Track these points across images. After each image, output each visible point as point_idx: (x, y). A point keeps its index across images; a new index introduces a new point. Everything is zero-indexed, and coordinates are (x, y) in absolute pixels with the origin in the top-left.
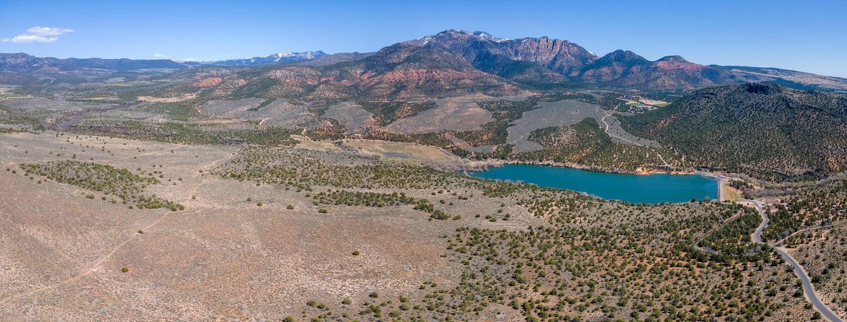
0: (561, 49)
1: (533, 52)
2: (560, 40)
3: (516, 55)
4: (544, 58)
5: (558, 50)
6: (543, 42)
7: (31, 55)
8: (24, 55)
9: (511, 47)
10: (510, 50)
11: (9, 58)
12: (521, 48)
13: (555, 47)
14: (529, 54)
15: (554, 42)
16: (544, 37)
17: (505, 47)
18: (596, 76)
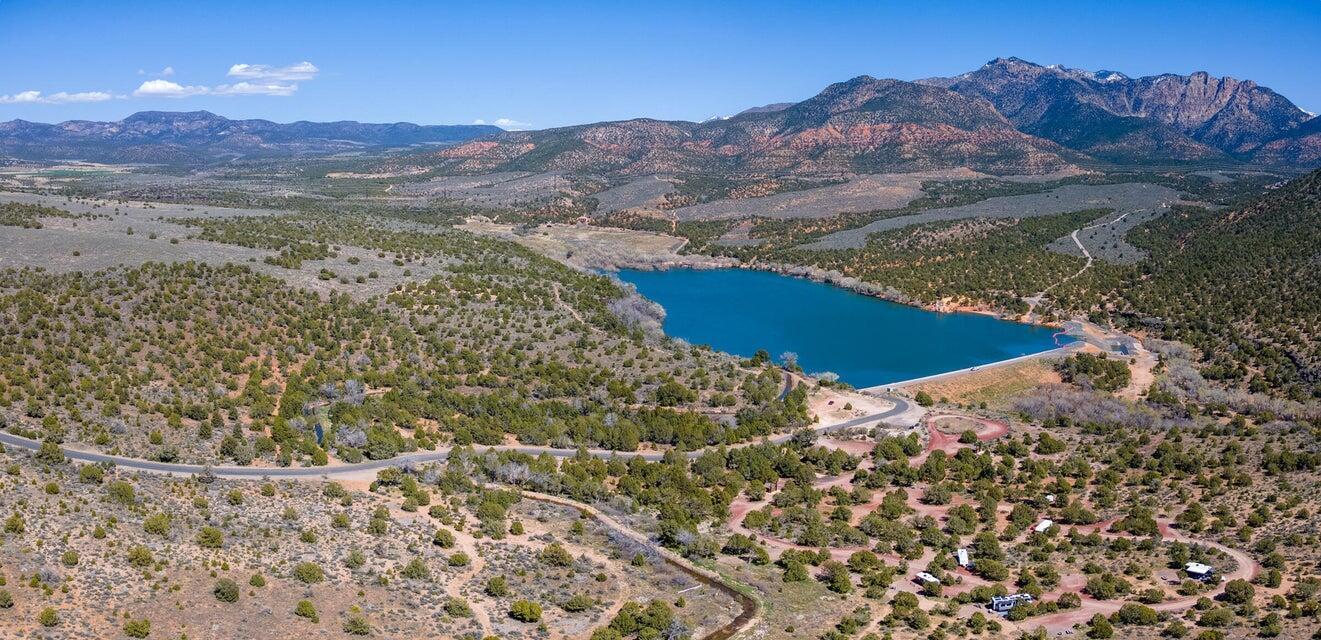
0: (1233, 97)
1: (1172, 103)
2: (1235, 80)
3: (1136, 108)
4: (1194, 117)
5: (1226, 100)
6: (1197, 83)
7: (218, 114)
8: (205, 115)
9: (1129, 94)
10: (1125, 99)
11: (178, 121)
12: (1148, 95)
13: (1220, 94)
14: (1164, 108)
15: (1221, 84)
16: (1199, 73)
17: (1114, 93)
18: (1290, 152)
